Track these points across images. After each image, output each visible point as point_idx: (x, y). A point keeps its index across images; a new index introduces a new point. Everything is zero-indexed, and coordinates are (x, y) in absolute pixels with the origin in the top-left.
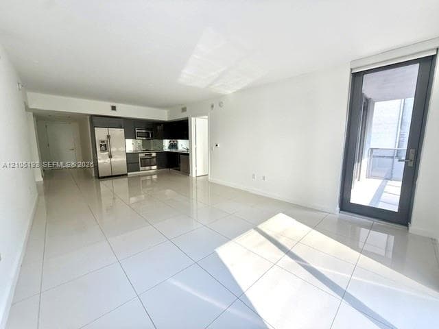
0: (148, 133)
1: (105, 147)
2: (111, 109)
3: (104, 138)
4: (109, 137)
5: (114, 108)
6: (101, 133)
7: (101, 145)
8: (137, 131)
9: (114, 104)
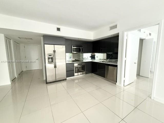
0: (80, 49)
1: (52, 59)
2: (56, 29)
3: (52, 52)
4: (54, 51)
5: (58, 29)
6: (49, 49)
7: (49, 58)
8: (73, 47)
9: (59, 27)
